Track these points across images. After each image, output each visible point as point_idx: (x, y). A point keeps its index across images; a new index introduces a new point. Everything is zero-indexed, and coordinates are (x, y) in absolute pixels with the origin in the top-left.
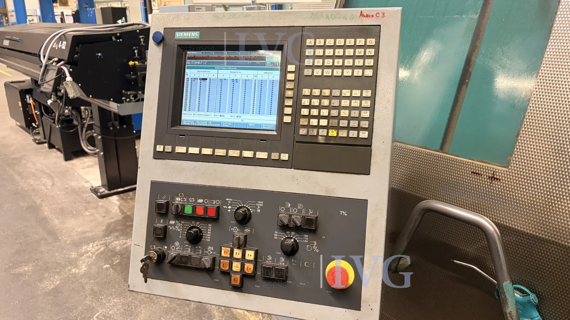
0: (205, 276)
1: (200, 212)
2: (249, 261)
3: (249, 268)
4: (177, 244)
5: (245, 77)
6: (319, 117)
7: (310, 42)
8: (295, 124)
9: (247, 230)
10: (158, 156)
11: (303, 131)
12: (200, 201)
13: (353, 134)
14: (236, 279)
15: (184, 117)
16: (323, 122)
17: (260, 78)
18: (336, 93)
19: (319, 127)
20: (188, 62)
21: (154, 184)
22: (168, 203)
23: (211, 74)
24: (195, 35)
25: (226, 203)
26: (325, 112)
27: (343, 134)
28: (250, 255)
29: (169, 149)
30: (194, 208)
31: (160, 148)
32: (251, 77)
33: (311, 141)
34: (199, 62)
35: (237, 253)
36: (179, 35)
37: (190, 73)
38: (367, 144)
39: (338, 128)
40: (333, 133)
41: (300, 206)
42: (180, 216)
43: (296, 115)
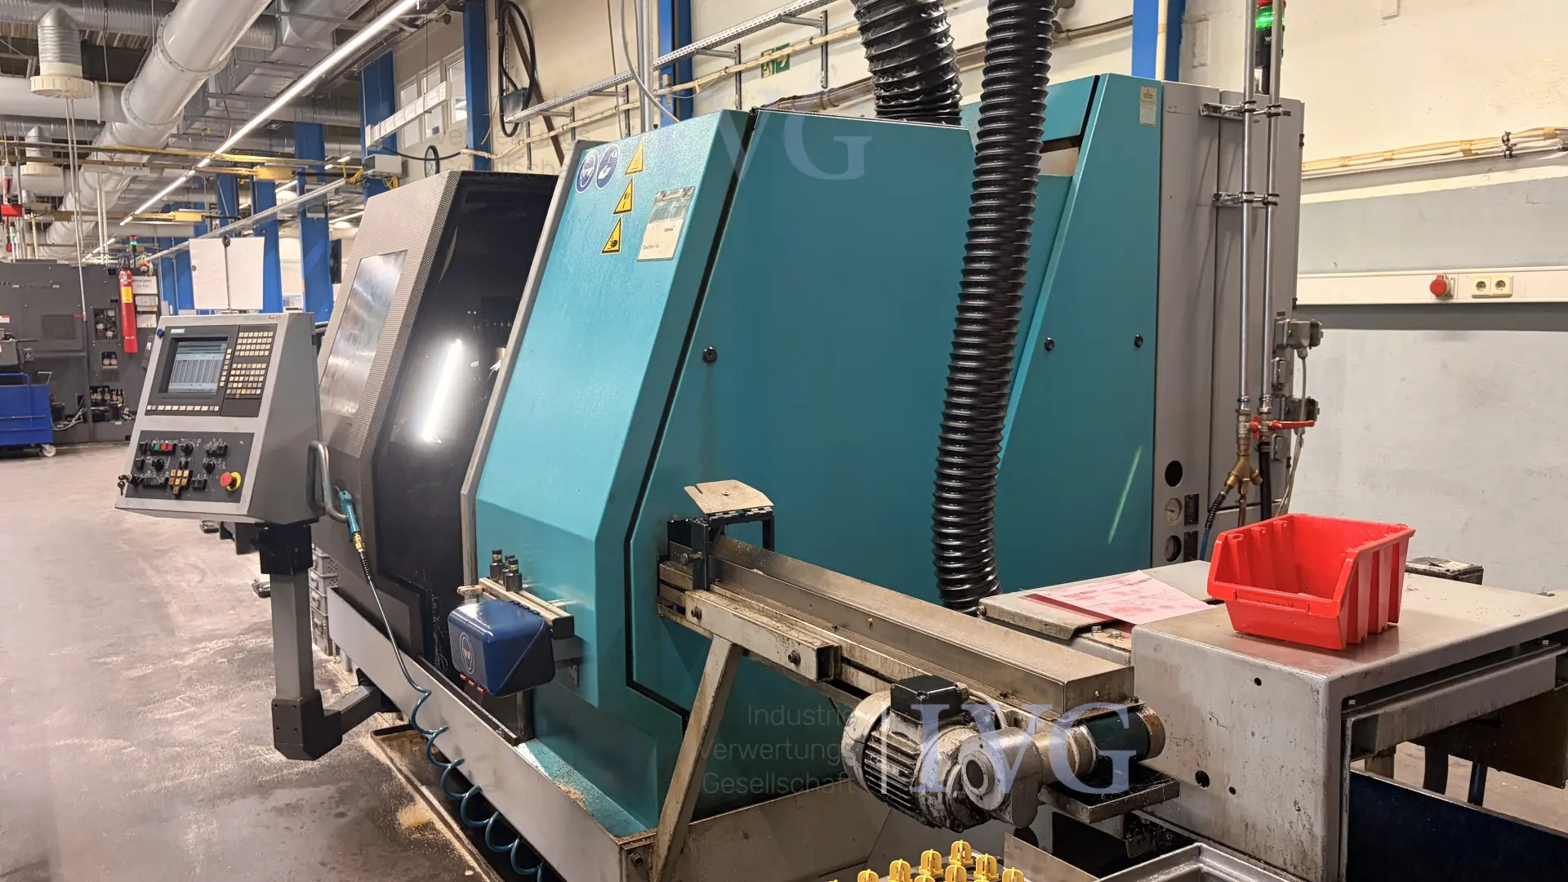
0: (160, 492)
1: (164, 448)
2: (185, 478)
3: (185, 481)
4: (149, 472)
5: (208, 359)
6: (238, 382)
7: (241, 335)
8: (226, 387)
9: (189, 459)
10: (148, 413)
11: (229, 391)
12: (167, 442)
13: (253, 392)
14: (176, 489)
15: (170, 387)
16: (240, 385)
17: (216, 359)
18: (249, 366)
19: (237, 388)
20: (179, 349)
21: (142, 432)
22: (147, 444)
23: (190, 357)
24: (181, 331)
25: (180, 442)
26: (241, 379)
27: (248, 392)
28: (186, 473)
29: (154, 408)
30: (161, 445)
31: (149, 408)
32: (211, 358)
33: (233, 398)
34: (184, 349)
35: (180, 473)
36: (173, 331)
37: (179, 357)
38: (259, 398)
39: (247, 388)
40: (243, 392)
41: (220, 440)
42: (154, 453)
43: (227, 381)
